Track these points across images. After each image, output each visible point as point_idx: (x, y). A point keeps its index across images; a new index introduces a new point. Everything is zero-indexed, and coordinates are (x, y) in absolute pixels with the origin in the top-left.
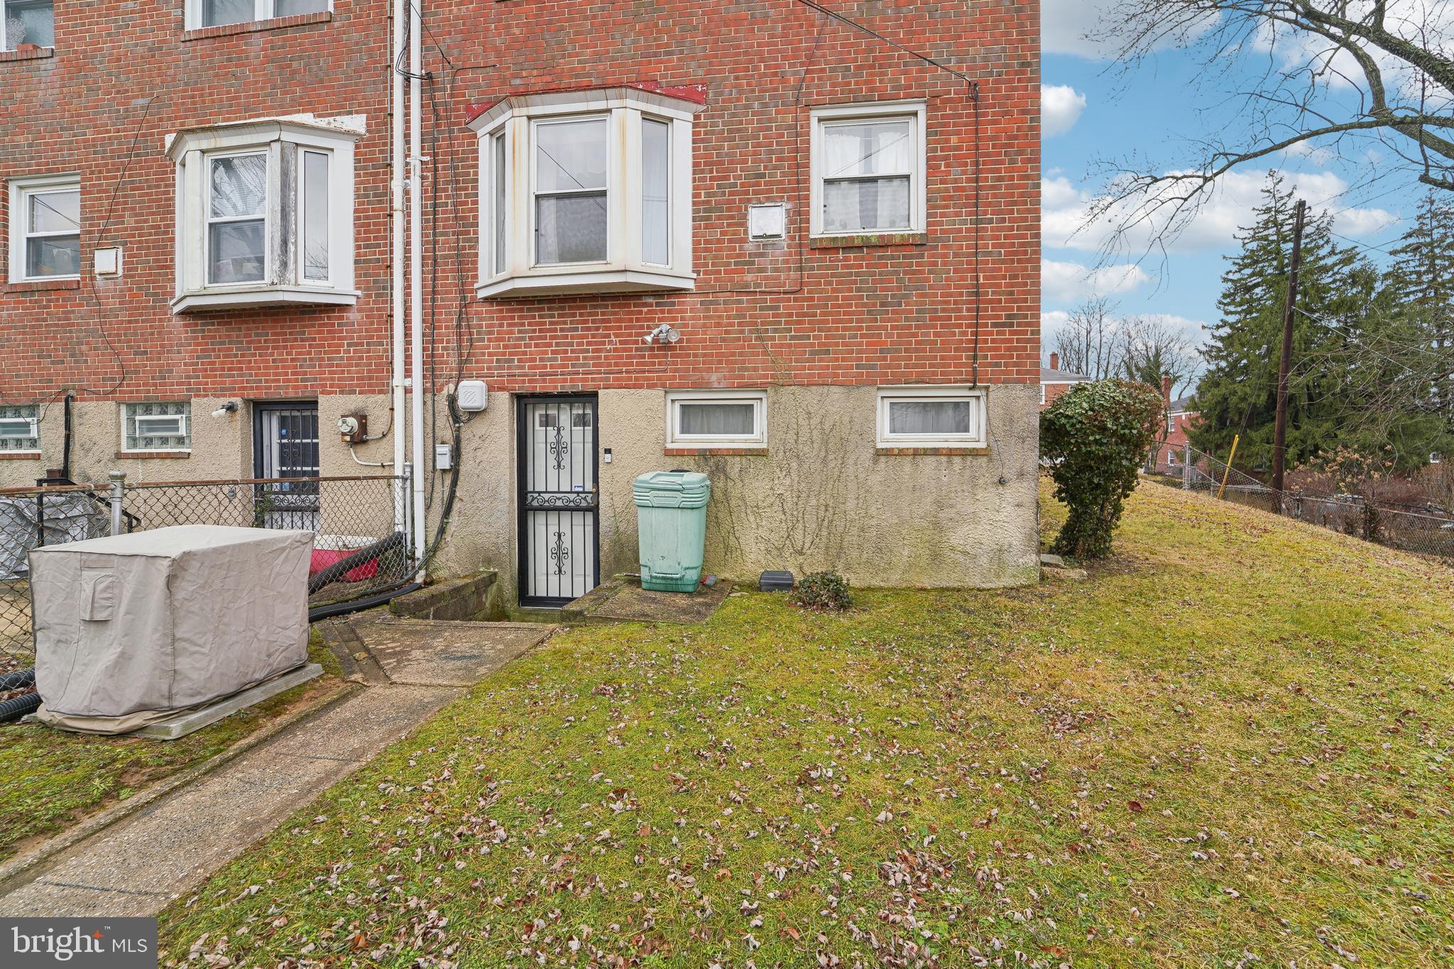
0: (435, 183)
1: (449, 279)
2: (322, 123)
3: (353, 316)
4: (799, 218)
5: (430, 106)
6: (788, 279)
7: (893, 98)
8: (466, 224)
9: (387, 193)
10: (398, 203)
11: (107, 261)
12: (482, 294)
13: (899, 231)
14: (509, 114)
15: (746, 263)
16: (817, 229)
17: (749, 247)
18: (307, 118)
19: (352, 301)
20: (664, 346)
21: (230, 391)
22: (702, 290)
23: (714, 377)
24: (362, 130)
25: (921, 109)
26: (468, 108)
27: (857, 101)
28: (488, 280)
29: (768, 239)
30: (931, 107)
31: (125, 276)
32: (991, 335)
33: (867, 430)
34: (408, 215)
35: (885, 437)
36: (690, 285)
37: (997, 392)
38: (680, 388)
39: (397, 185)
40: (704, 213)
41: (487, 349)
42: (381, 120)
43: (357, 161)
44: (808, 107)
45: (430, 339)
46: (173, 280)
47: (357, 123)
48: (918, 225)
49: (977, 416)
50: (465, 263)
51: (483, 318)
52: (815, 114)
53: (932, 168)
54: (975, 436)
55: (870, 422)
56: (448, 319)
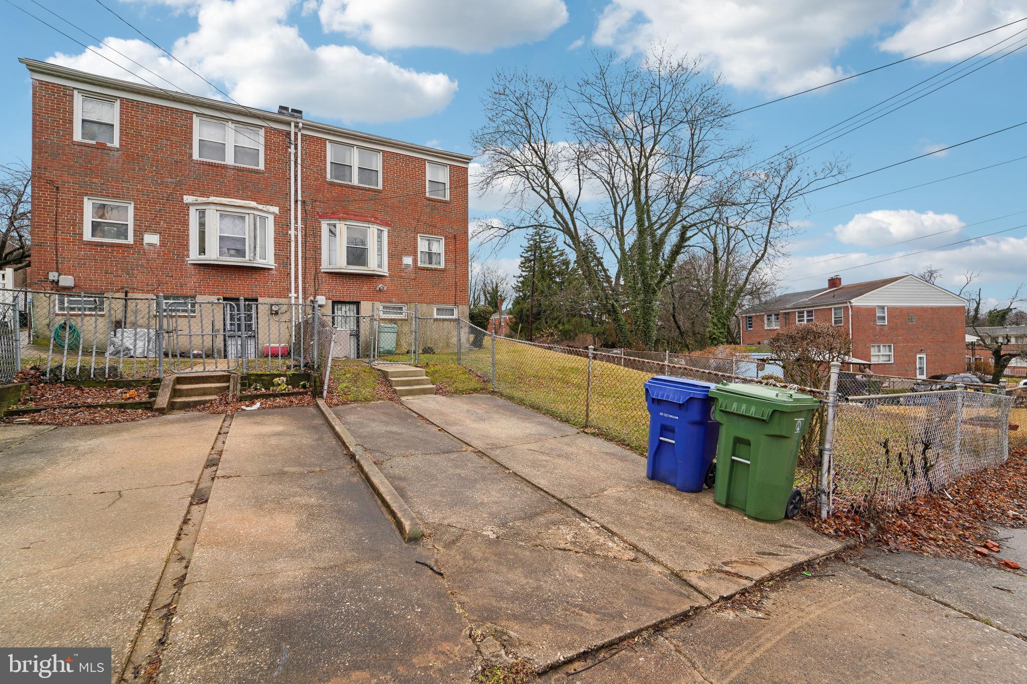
0: (306, 234)
1: (310, 264)
2: (260, 207)
3: (273, 272)
4: (415, 261)
5: (304, 211)
6: (413, 276)
7: (437, 235)
8: (317, 249)
9: (287, 234)
10: (293, 238)
11: (152, 239)
12: (322, 271)
13: (438, 267)
14: (338, 222)
15: (402, 270)
16: (419, 264)
17: (403, 266)
18: (253, 204)
19: (274, 267)
20: (380, 290)
21: (218, 294)
22: (391, 276)
23: (394, 300)
24: (277, 212)
25: (443, 238)
26: (318, 213)
27: (429, 234)
28: (325, 266)
29: (408, 266)
30: (445, 239)
31: (160, 246)
32: (459, 293)
33: (432, 314)
34: (296, 242)
35: (435, 316)
36: (387, 275)
37: (460, 307)
38: (385, 302)
39: (292, 232)
40: (391, 256)
41: (325, 287)
42: (285, 211)
43: (275, 222)
44: (417, 233)
45: (304, 282)
46: (188, 250)
47: (276, 210)
48: (442, 266)
49: (456, 312)
50: (317, 260)
51: (324, 279)
52: (419, 235)
53: (446, 253)
54: (455, 316)
55: (433, 312)
56: (311, 277)
